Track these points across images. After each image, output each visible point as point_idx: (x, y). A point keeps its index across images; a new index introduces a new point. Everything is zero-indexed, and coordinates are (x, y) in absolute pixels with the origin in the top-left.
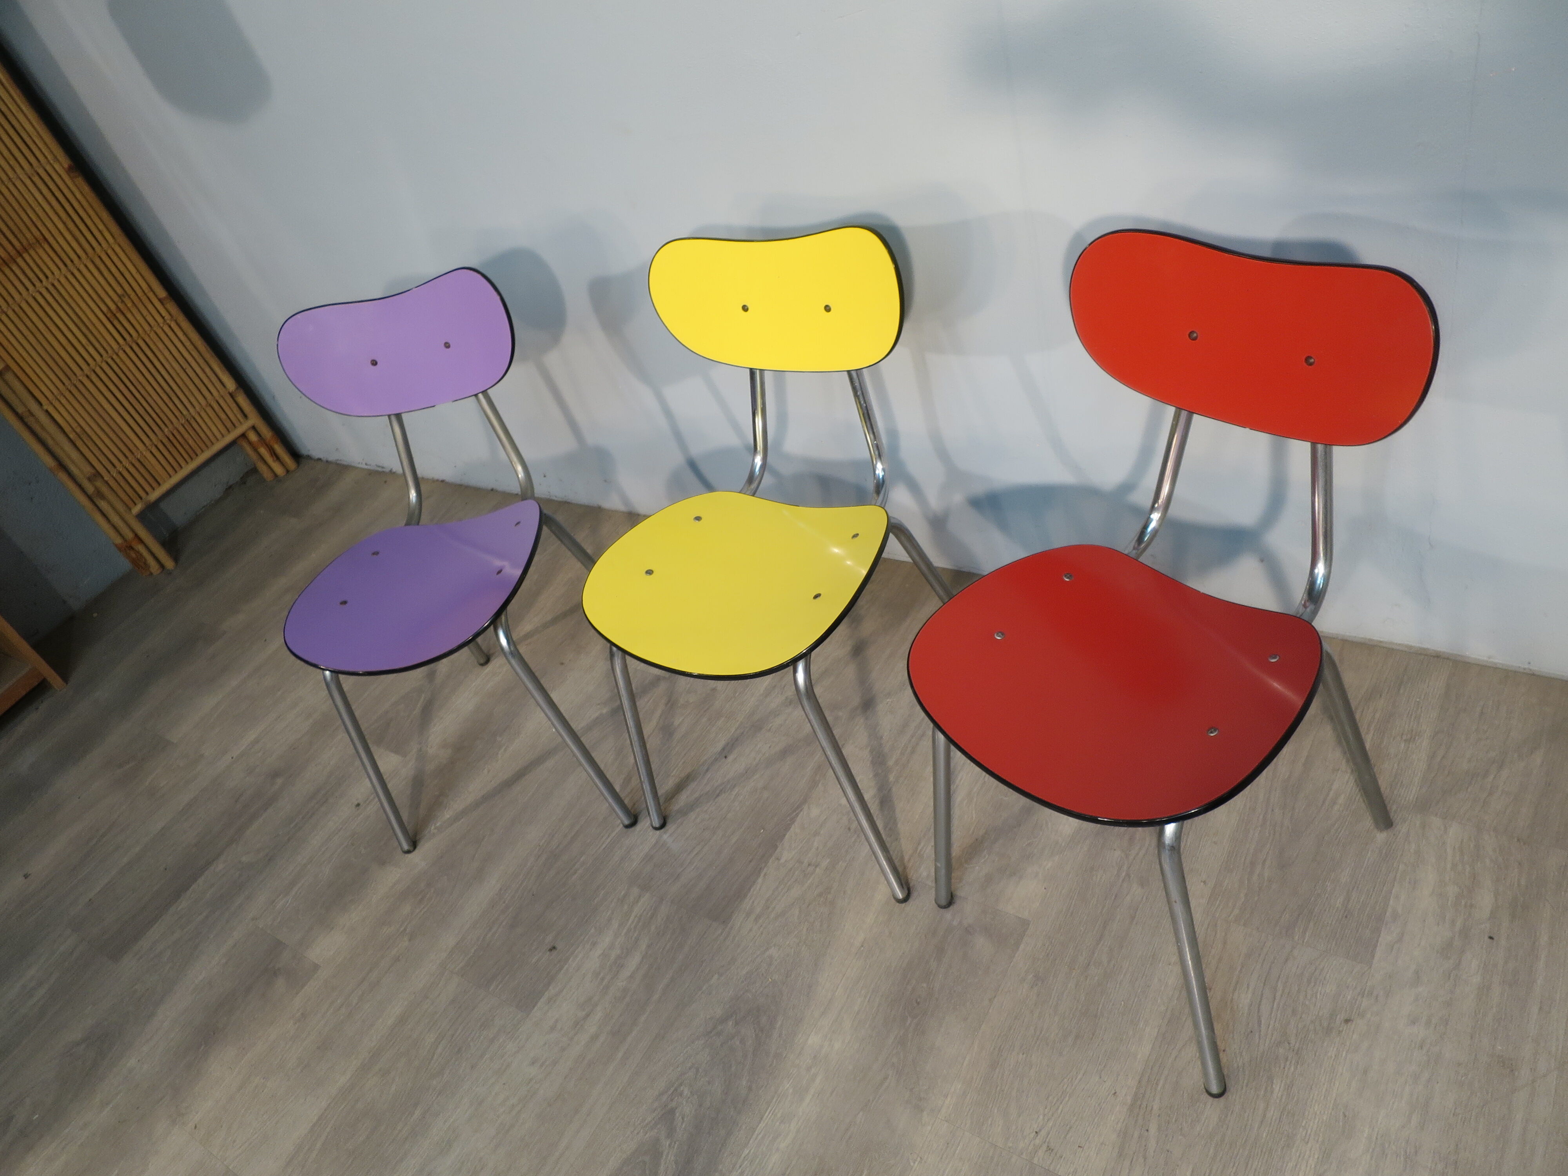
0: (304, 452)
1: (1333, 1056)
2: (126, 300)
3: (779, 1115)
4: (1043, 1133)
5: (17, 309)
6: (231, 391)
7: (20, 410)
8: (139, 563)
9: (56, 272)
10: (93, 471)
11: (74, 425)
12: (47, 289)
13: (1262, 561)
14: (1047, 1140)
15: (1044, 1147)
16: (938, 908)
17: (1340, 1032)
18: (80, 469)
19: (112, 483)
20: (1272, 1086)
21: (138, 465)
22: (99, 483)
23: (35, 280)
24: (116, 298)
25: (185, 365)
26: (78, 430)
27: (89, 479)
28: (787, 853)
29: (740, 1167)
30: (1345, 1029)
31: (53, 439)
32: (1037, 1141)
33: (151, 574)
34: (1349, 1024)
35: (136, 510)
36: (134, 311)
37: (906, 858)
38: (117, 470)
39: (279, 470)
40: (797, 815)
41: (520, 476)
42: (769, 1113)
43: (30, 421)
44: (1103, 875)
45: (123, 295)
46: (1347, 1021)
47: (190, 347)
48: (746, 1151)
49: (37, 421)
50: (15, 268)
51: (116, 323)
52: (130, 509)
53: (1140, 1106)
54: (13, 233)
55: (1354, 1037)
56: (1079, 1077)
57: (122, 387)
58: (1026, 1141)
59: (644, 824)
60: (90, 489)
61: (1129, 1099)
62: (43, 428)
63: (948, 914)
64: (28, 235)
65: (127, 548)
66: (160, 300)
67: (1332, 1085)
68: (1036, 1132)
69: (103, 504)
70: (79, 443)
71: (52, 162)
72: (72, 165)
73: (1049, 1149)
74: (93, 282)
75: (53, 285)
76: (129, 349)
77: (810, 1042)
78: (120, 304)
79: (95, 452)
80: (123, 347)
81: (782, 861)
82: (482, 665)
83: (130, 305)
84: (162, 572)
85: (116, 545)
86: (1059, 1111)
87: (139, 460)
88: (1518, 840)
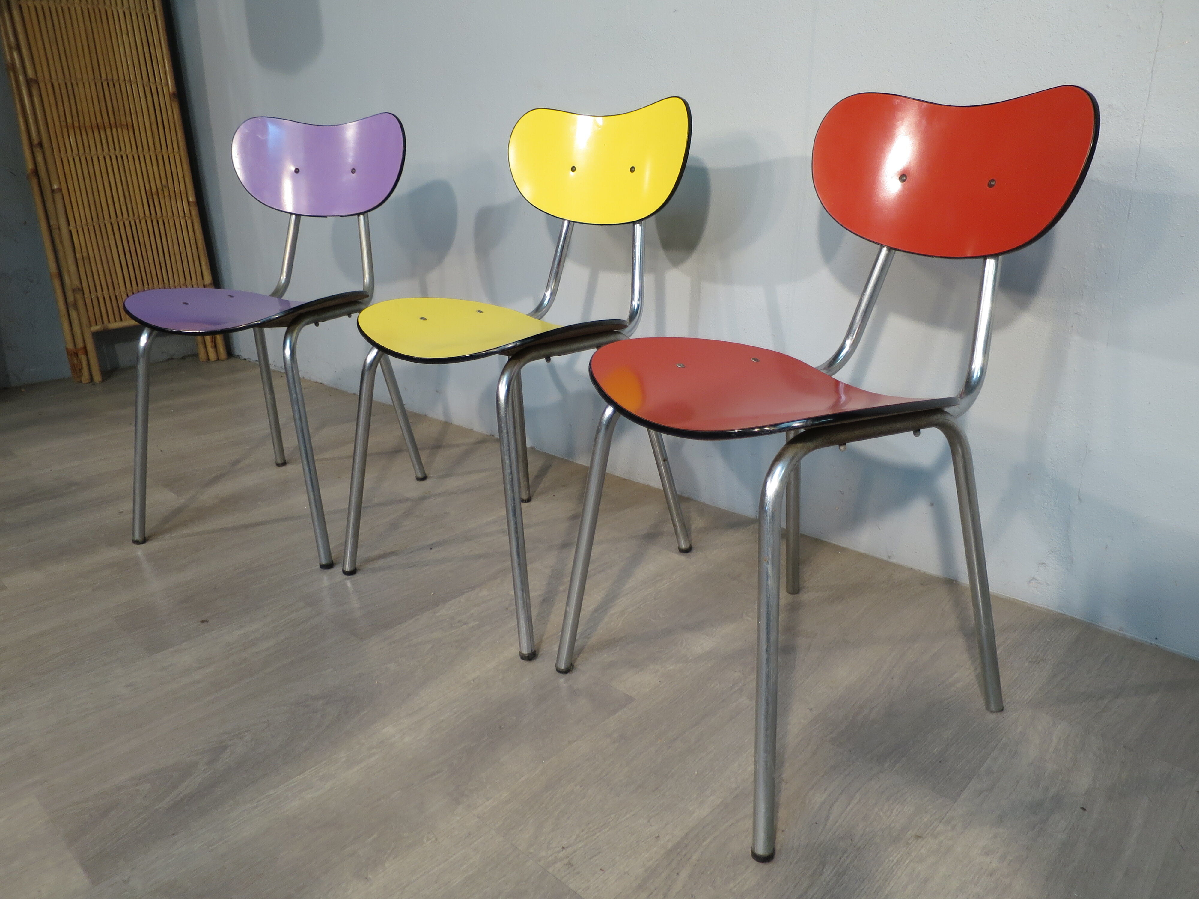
0: (237, 352)
1: (895, 861)
2: (166, 191)
3: (321, 774)
4: (570, 850)
5: (89, 158)
6: (205, 284)
7: (53, 222)
8: (76, 370)
9: (129, 150)
10: (80, 286)
11: (84, 250)
12: (116, 157)
13: (932, 505)
14: (571, 856)
15: (566, 861)
16: (556, 672)
17: (908, 844)
18: (71, 281)
19: (88, 301)
20: (823, 869)
21: (113, 298)
22: (79, 296)
23: (111, 147)
24: (159, 185)
25: (183, 251)
26: (85, 254)
27: (74, 291)
28: (444, 611)
29: (258, 802)
30: (914, 842)
31: (64, 252)
32: (561, 855)
33: (81, 382)
34: (919, 840)
35: (95, 328)
36: (167, 199)
37: (545, 637)
38: (97, 294)
39: (212, 356)
40: (468, 592)
41: (365, 281)
42: (312, 771)
43: (55, 232)
44: (717, 685)
45: (165, 186)
46: (918, 837)
47: (193, 241)
48: (272, 792)
49: (60, 235)
50: (102, 133)
51: (150, 200)
52: (91, 325)
53: (679, 853)
54: (114, 113)
55: (922, 851)
56: (628, 816)
57: (131, 242)
58: (549, 852)
59: (337, 570)
60: (70, 299)
61: (670, 845)
62: (61, 242)
63: (562, 680)
64: (123, 119)
65: (73, 354)
66: (189, 202)
67: (887, 883)
68: (563, 848)
69: (74, 314)
70: (80, 263)
71: (163, 84)
72: (176, 93)
73: (570, 864)
74: (150, 167)
75: (122, 157)
76: (150, 221)
77: (385, 730)
78: (159, 191)
79: (88, 271)
80: (147, 218)
81: (438, 614)
82: (278, 465)
83: (166, 194)
84: (89, 383)
85: (67, 349)
86: (594, 837)
87: (116, 297)
88: (1124, 747)
